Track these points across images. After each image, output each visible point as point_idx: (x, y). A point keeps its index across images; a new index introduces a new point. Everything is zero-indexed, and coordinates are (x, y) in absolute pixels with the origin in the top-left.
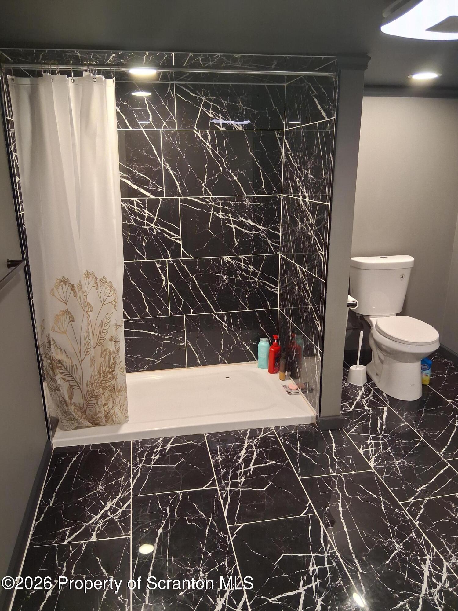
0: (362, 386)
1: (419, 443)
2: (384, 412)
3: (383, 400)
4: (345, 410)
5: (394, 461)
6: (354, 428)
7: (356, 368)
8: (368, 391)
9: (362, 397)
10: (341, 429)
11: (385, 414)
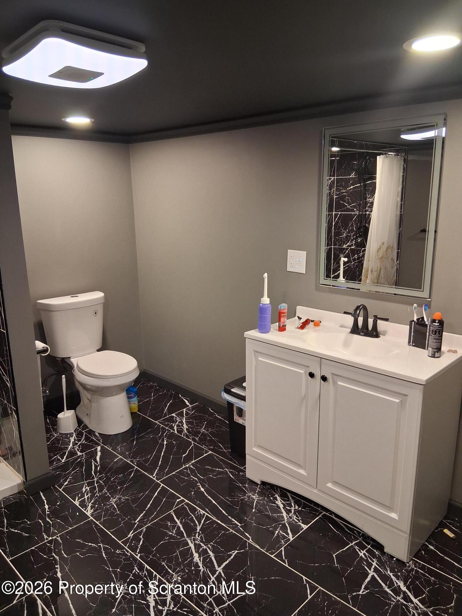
0: (73, 431)
1: (133, 473)
2: (98, 452)
3: (96, 440)
4: (56, 464)
5: (111, 500)
6: (68, 481)
7: (64, 414)
8: (79, 435)
9: (75, 444)
10: (54, 486)
11: (99, 454)
